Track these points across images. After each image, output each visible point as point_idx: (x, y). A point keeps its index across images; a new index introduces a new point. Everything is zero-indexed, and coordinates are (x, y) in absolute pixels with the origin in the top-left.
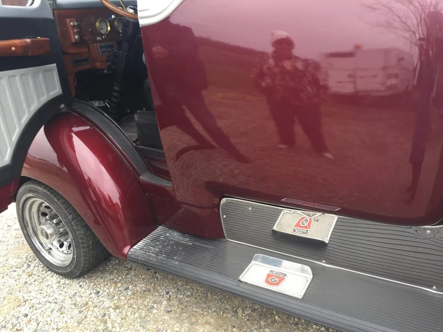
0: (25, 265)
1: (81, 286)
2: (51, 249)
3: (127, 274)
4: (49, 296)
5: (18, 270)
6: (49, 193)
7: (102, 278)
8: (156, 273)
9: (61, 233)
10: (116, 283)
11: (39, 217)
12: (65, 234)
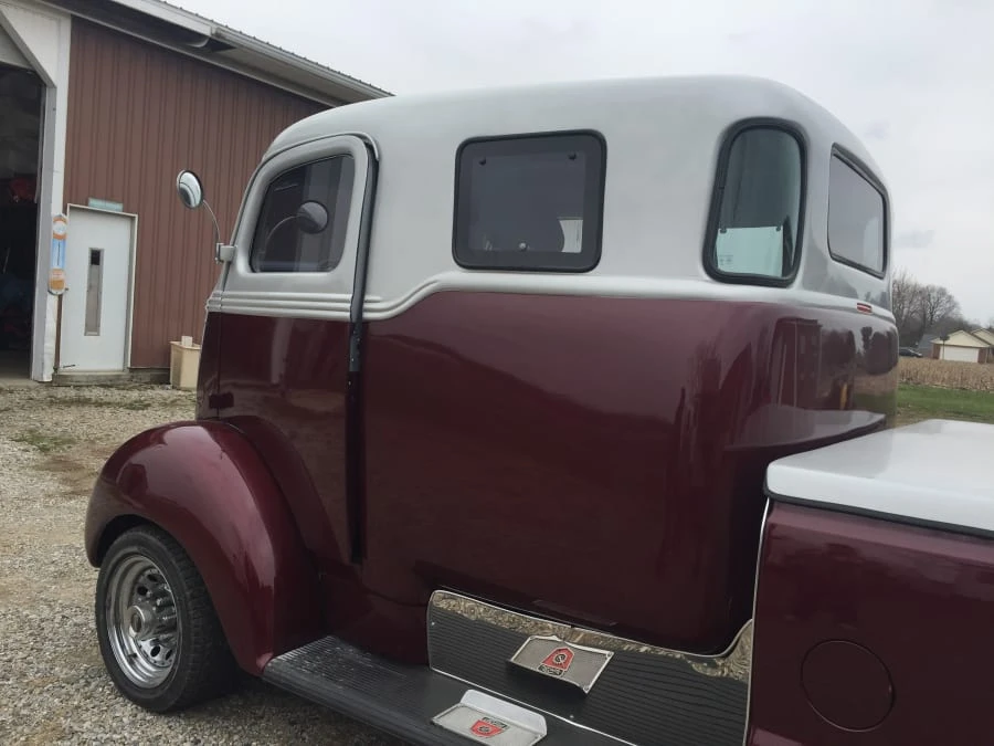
0: (82, 682)
1: (170, 727)
2: (135, 656)
3: (254, 724)
4: (115, 732)
5: (68, 686)
6: (165, 548)
7: (209, 722)
8: (303, 731)
9: (163, 626)
10: (231, 735)
11: (132, 594)
12: (171, 627)
